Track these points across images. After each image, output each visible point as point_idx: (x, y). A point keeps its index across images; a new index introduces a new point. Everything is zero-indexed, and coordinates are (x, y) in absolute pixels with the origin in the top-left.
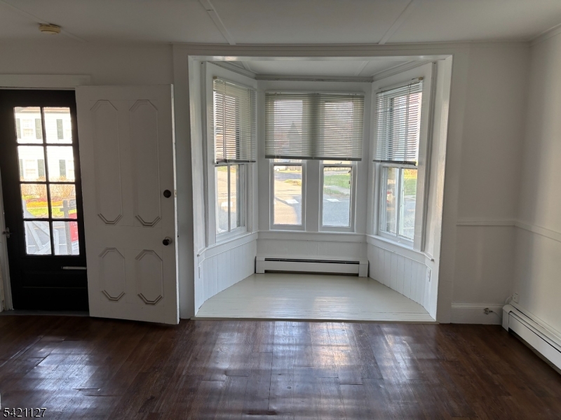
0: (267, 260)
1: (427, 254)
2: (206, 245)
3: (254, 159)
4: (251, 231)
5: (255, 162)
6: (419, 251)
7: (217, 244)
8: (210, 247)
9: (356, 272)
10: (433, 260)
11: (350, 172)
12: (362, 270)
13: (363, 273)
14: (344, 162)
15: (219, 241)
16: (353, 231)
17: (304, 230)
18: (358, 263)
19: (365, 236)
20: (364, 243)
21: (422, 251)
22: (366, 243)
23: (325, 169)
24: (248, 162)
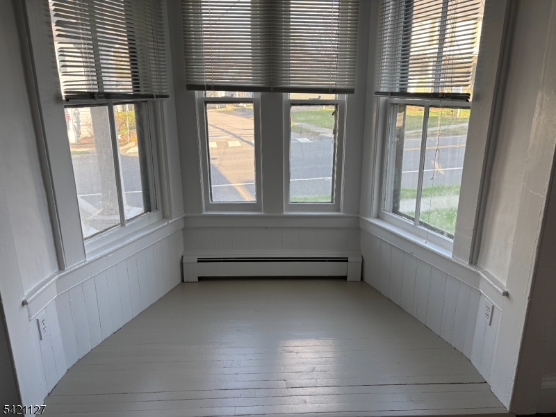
0: (200, 260)
1: (485, 273)
2: (61, 267)
3: (164, 92)
4: (171, 218)
5: (167, 96)
6: (466, 263)
7: (89, 259)
8: (68, 269)
9: (343, 274)
10: (506, 294)
11: (334, 113)
12: (352, 271)
13: (353, 275)
14: (324, 97)
15: (92, 252)
16: (339, 210)
17: (260, 211)
18: (345, 260)
19: (358, 219)
20: (355, 229)
21: (471, 263)
22: (359, 229)
23: (293, 108)
24: (152, 96)
